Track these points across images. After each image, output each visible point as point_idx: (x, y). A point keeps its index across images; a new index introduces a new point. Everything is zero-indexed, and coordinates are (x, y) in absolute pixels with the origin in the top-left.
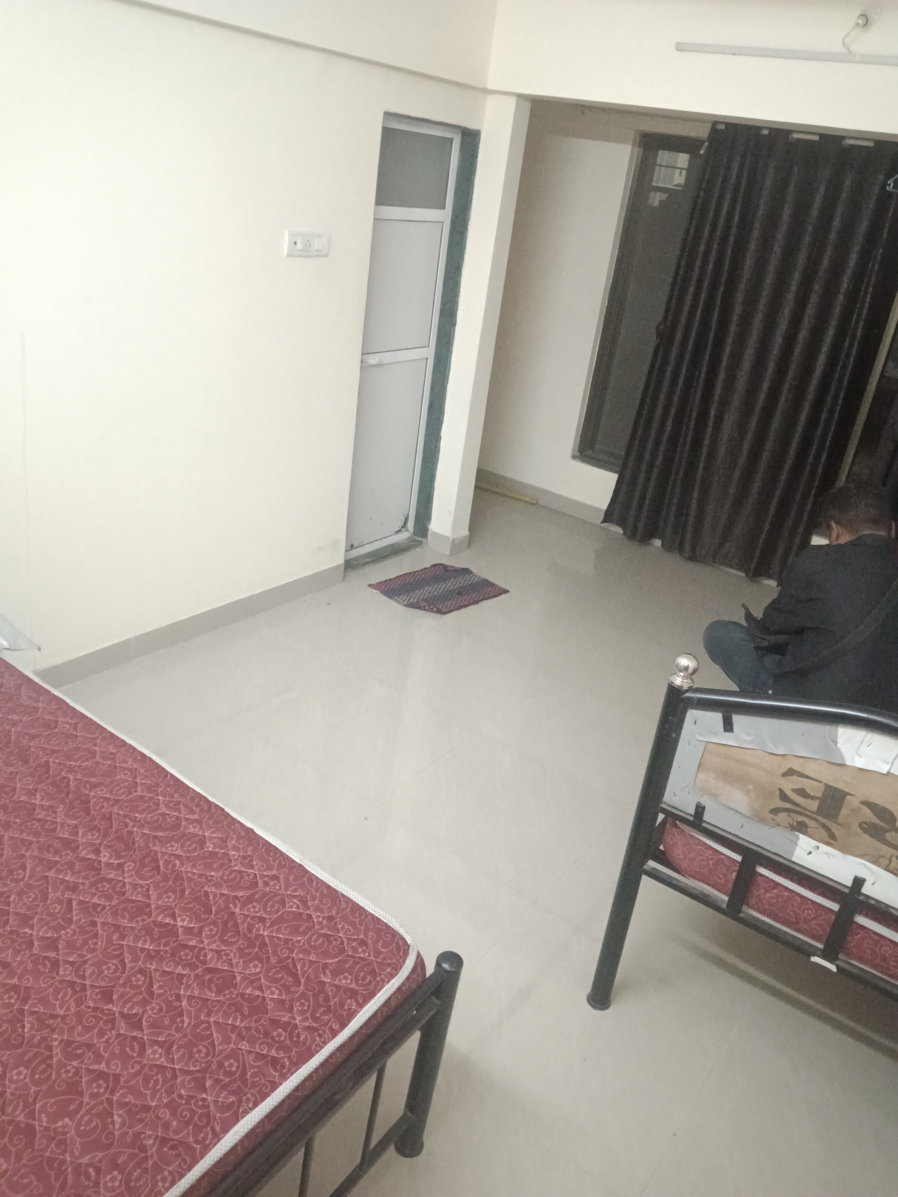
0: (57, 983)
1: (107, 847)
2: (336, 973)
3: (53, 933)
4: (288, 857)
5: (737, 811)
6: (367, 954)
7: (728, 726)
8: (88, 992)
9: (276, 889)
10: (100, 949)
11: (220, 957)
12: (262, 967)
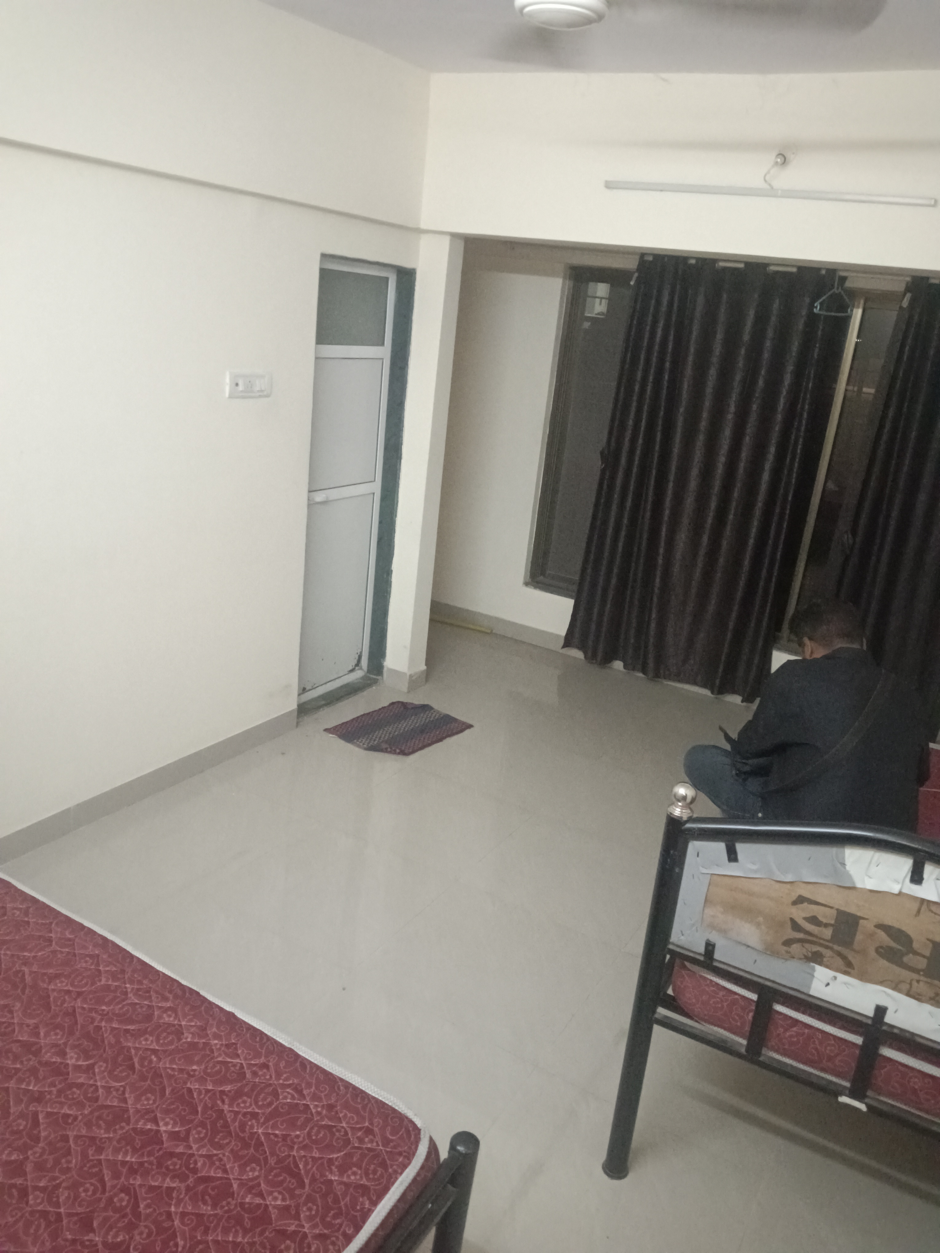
0: (27, 1214)
1: (74, 1047)
2: (343, 1169)
3: (18, 1156)
4: (276, 1042)
5: (748, 946)
6: (375, 1144)
7: (732, 856)
8: (65, 1222)
9: (265, 1079)
10: (76, 1167)
11: (212, 1164)
12: (261, 1169)
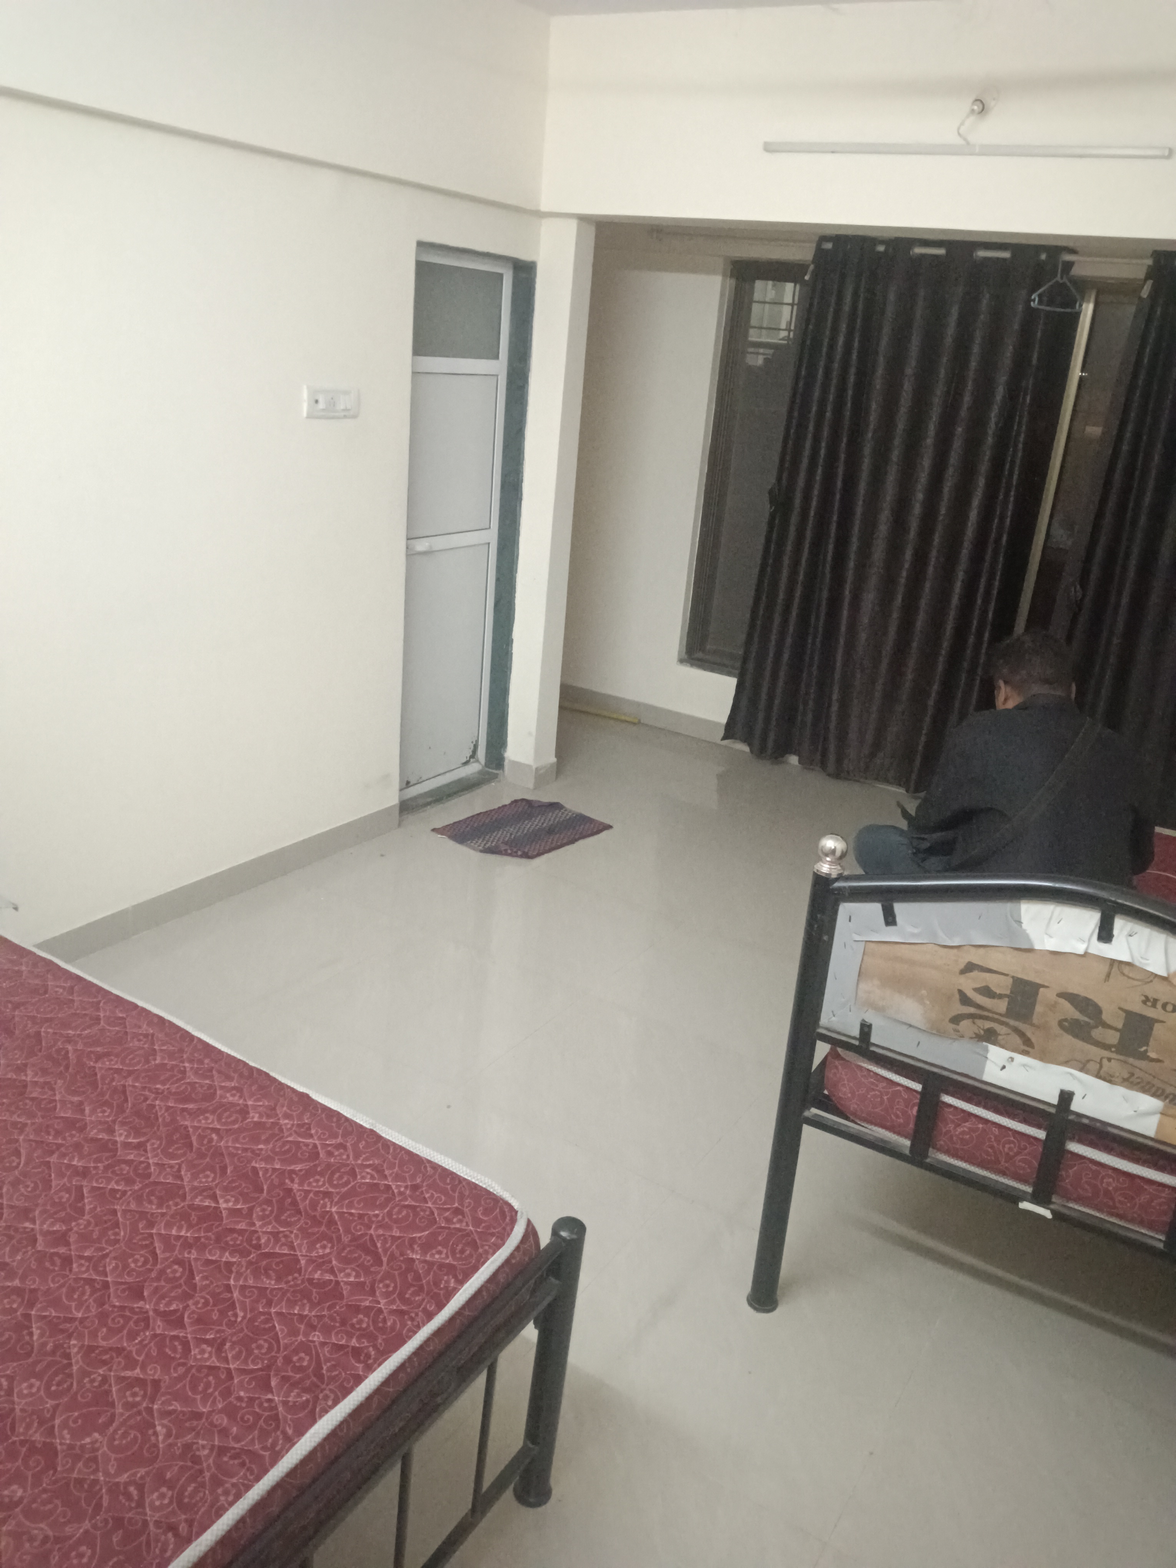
0: (71, 1281)
1: (123, 1124)
2: (427, 1247)
3: (60, 1226)
4: (356, 1123)
5: (910, 1026)
6: (464, 1224)
7: (890, 919)
8: (112, 1290)
9: (343, 1160)
10: (124, 1239)
11: (277, 1240)
12: (332, 1248)
